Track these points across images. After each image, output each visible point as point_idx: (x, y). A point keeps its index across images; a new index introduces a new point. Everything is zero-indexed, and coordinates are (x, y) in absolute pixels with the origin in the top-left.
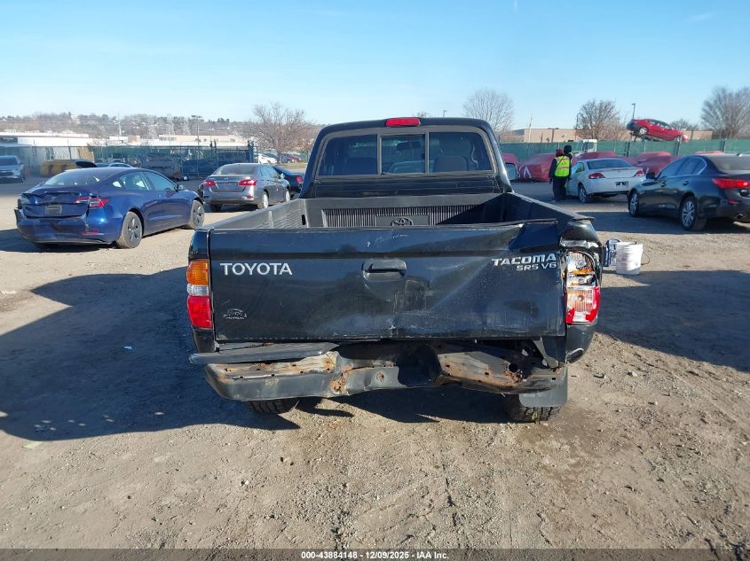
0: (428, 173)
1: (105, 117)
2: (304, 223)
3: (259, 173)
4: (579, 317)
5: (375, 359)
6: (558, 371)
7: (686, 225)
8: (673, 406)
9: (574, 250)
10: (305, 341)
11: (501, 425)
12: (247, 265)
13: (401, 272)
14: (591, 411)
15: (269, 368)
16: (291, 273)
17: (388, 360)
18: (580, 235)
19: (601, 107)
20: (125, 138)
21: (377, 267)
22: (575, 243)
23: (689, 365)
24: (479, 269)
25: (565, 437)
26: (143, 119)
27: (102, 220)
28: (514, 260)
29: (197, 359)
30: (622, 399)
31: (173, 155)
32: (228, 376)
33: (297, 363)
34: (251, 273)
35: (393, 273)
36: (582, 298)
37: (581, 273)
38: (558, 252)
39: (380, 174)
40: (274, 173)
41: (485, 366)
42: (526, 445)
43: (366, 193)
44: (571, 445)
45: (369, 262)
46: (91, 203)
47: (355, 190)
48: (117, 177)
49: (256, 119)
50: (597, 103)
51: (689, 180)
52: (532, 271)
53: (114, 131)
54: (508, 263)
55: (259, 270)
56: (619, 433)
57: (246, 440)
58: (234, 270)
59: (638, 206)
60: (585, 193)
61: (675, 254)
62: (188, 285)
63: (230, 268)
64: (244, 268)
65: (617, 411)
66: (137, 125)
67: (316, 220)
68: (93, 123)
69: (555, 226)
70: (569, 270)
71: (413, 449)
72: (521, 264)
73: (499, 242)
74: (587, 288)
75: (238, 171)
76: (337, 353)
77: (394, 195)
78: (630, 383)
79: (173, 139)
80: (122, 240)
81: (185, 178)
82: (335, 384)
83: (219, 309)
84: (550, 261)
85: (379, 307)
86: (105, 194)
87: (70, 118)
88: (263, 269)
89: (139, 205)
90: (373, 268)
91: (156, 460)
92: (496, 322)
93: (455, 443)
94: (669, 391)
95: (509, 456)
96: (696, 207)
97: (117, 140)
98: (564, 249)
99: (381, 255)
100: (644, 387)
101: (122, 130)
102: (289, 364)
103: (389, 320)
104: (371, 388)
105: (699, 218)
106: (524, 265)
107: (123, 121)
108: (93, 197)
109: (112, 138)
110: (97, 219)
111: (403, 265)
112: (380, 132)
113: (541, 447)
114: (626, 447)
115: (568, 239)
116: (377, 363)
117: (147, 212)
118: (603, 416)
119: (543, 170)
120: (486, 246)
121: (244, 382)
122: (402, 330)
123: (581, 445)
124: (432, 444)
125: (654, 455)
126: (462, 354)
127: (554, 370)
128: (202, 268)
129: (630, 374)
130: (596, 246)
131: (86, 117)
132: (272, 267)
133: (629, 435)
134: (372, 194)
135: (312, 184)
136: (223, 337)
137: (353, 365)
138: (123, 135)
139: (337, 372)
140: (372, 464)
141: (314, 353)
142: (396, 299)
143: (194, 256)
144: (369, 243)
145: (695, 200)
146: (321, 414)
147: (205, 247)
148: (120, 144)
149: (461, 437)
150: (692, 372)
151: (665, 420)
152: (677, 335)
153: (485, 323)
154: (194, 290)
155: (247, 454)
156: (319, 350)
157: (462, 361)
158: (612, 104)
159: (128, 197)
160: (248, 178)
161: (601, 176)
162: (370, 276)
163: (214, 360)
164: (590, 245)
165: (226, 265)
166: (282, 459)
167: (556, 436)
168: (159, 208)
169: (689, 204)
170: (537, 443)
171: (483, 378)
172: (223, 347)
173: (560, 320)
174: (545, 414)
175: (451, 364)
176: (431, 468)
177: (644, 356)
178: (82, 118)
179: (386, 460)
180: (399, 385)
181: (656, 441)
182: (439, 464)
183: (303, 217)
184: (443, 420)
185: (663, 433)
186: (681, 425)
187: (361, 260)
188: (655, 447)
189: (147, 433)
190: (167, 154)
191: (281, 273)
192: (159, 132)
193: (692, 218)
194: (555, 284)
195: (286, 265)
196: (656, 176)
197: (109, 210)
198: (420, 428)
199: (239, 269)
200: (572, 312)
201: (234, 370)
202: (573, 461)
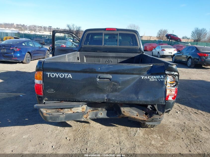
0: (118, 46)
1: (24, 25)
2: (78, 59)
3: (67, 44)
4: (170, 98)
5: (99, 108)
6: (161, 116)
7: (189, 66)
8: (191, 124)
9: (170, 75)
10: (75, 101)
11: (138, 128)
12: (56, 74)
13: (110, 79)
14: (166, 125)
15: (62, 111)
16: (71, 78)
17: (104, 108)
18: (172, 70)
19: (164, 31)
20: (29, 32)
21: (102, 77)
22: (170, 73)
23: (195, 110)
24: (137, 80)
25: (158, 134)
26: (35, 26)
27: (19, 55)
28: (149, 77)
29: (36, 107)
30: (175, 121)
31: (43, 37)
32: (47, 114)
33: (72, 109)
34: (57, 77)
35: (107, 79)
36: (171, 91)
37: (171, 83)
38: (164, 75)
39: (103, 45)
40: (71, 44)
41: (137, 113)
42: (146, 136)
43: (98, 51)
44: (161, 137)
45: (99, 75)
46: (15, 49)
47: (95, 50)
48: (24, 42)
49: (67, 28)
50: (163, 30)
51: (190, 53)
52: (155, 81)
53: (26, 29)
54: (147, 78)
55: (60, 76)
56: (175, 133)
57: (55, 131)
58: (51, 76)
59: (175, 59)
60: (160, 55)
61: (186, 74)
62: (35, 80)
63: (50, 75)
64: (55, 75)
65: (174, 125)
66: (33, 28)
67: (82, 60)
68: (20, 26)
69: (164, 66)
70: (168, 82)
71: (110, 136)
72: (151, 79)
73: (144, 71)
74: (173, 88)
75: (61, 43)
76: (86, 105)
77: (107, 52)
78: (177, 115)
79: (43, 33)
80: (24, 61)
81: (46, 44)
82: (85, 116)
83: (45, 89)
84: (161, 78)
85: (101, 91)
86: (20, 47)
87: (14, 25)
88: (62, 75)
89: (30, 51)
90: (100, 77)
91: (24, 137)
92: (141, 98)
93: (123, 134)
94: (190, 119)
95: (141, 140)
96: (192, 61)
97: (27, 32)
98: (166, 74)
99: (103, 73)
100: (182, 117)
101: (29, 29)
102: (69, 109)
103: (105, 95)
104: (97, 118)
105: (193, 64)
106: (152, 79)
107: (29, 27)
108: (16, 48)
109: (25, 31)
110: (17, 54)
111: (110, 76)
112: (104, 32)
113: (151, 137)
114: (178, 138)
115: (168, 71)
116: (100, 109)
117: (33, 53)
118: (170, 127)
119: (148, 48)
120: (140, 72)
121: (53, 116)
122: (109, 99)
123: (164, 137)
124: (116, 135)
125: (187, 141)
126: (129, 108)
127: (160, 115)
128: (40, 74)
129: (177, 112)
130: (177, 74)
131: (18, 25)
132: (65, 75)
133: (179, 134)
134: (100, 51)
135: (81, 47)
136: (47, 99)
137: (91, 110)
138: (29, 31)
139: (86, 112)
140: (96, 141)
141: (78, 106)
142: (108, 88)
143: (38, 70)
144: (99, 69)
145: (191, 59)
146: (80, 122)
147: (41, 67)
148: (28, 33)
149: (125, 132)
150: (196, 113)
151: (189, 129)
152: (190, 100)
153: (138, 99)
154: (37, 82)
155: (55, 136)
156: (80, 105)
157: (129, 110)
158: (167, 30)
159: (27, 48)
160: (64, 45)
161: (165, 50)
162: (99, 80)
163: (42, 107)
164: (176, 73)
165: (48, 74)
166: (66, 138)
167: (155, 133)
168: (36, 52)
169: (190, 60)
170: (150, 136)
171: (136, 117)
172: (47, 102)
173: (164, 99)
174: (153, 126)
175: (125, 111)
176: (116, 143)
177: (181, 107)
178: (17, 25)
179: (101, 140)
180: (107, 117)
181: (187, 137)
182: (118, 142)
183: (78, 57)
184: (120, 126)
185: (189, 134)
186: (195, 131)
187: (96, 74)
188: (187, 139)
189: (22, 126)
190: (41, 37)
191: (68, 77)
192: (39, 30)
193: (191, 64)
194: (163, 86)
195: (70, 74)
196: (181, 51)
197: (20, 52)
198: (112, 128)
199: (53, 75)
200: (168, 96)
201: (49, 111)
202: (161, 143)
